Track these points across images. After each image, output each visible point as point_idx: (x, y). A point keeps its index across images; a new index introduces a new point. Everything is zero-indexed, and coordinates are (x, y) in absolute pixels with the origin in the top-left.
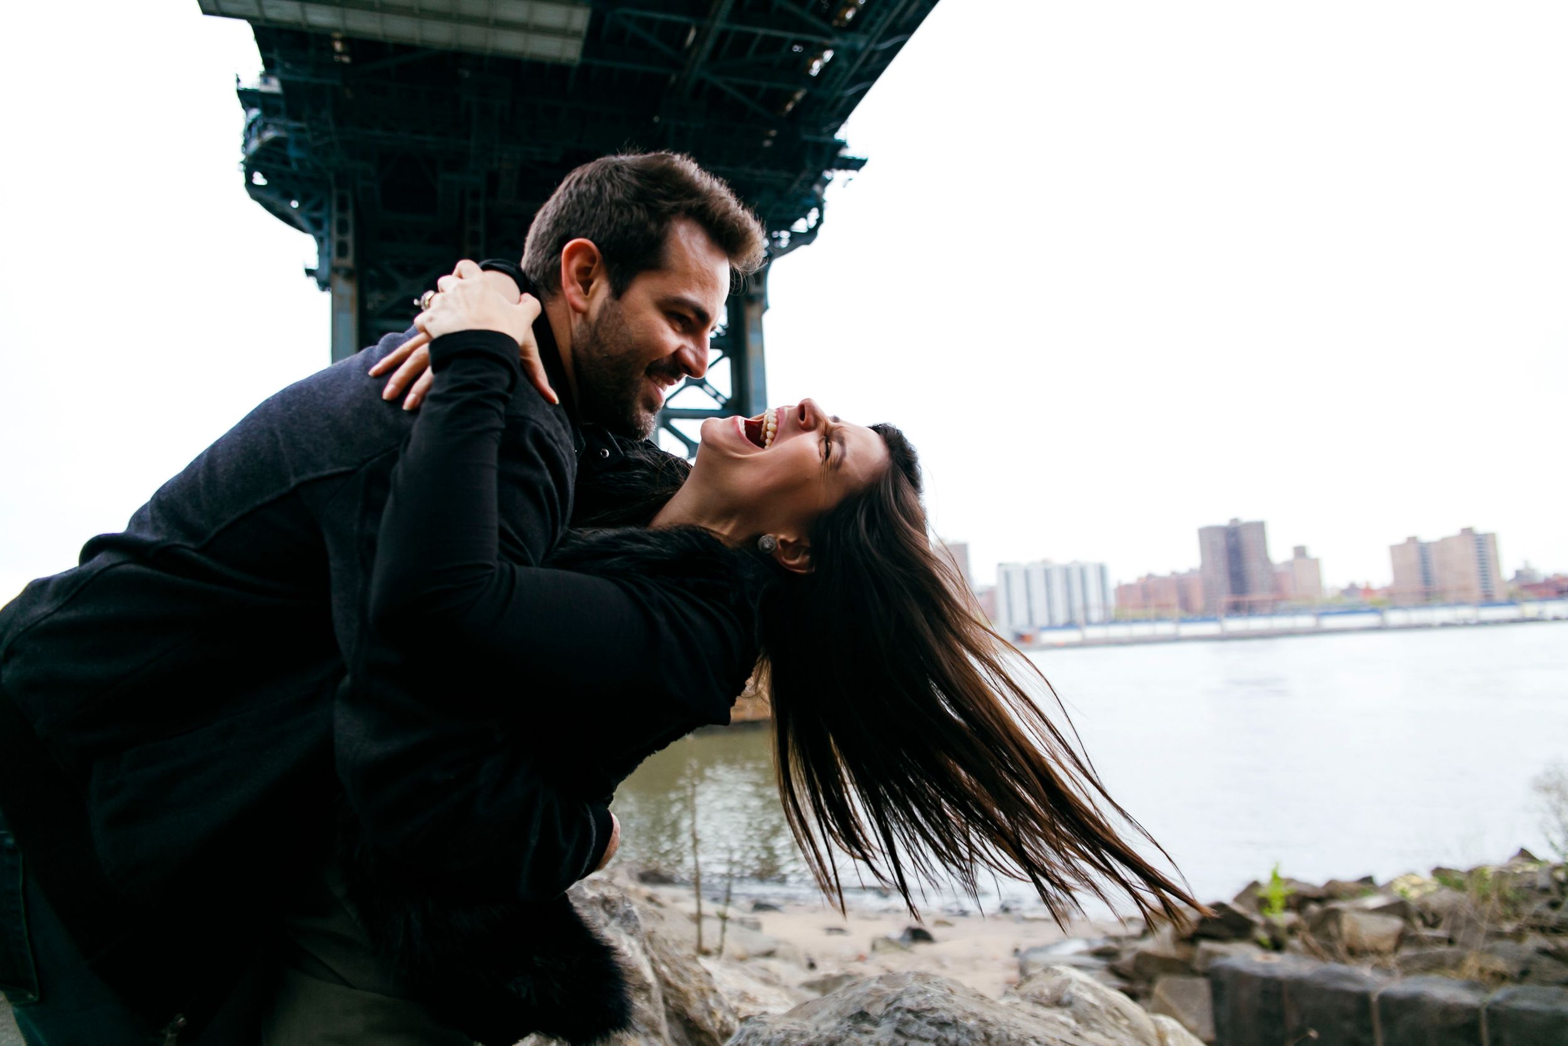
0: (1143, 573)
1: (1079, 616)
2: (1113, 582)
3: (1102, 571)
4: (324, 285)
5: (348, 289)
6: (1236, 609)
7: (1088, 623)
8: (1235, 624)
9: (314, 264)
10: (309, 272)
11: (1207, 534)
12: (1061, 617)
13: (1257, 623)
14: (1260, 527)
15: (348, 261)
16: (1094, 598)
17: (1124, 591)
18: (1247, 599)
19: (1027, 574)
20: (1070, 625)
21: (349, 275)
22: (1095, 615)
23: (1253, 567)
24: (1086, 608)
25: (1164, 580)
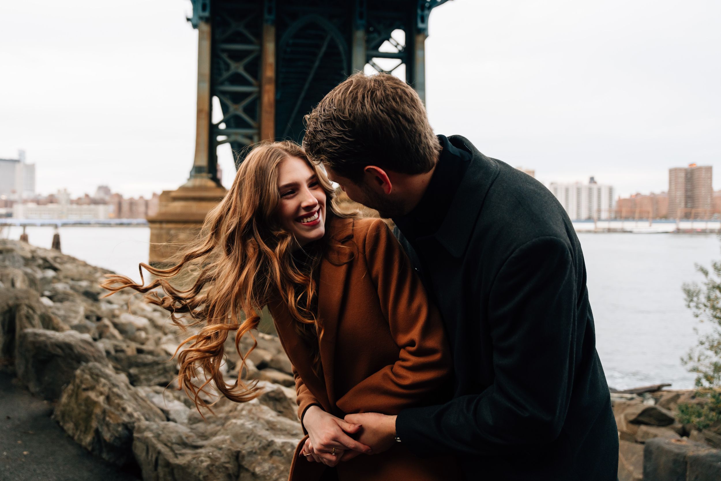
0: (634, 193)
1: (595, 215)
2: (616, 198)
3: (611, 190)
4: (195, 26)
5: (206, 28)
6: (687, 217)
7: (599, 219)
8: (685, 225)
9: (190, 15)
10: (188, 20)
11: (673, 172)
12: (584, 215)
13: (699, 225)
14: (709, 169)
15: (207, 14)
16: (605, 205)
17: (621, 202)
18: (694, 211)
19: (567, 190)
20: (589, 219)
21: (207, 20)
22: (604, 215)
23: (701, 191)
24: (599, 211)
25: (645, 197)
